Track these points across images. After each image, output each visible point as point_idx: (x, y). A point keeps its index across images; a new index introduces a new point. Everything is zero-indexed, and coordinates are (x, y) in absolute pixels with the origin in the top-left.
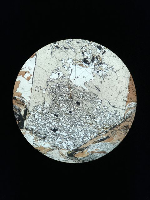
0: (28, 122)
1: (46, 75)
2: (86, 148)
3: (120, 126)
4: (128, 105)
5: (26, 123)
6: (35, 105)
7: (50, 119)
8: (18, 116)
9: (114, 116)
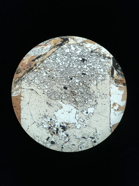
1: (98, 110)
2: (52, 48)
3: (24, 72)
4: (19, 92)
5: (110, 63)
6: (105, 81)
7: (90, 70)
8: (119, 68)
9: (31, 81)
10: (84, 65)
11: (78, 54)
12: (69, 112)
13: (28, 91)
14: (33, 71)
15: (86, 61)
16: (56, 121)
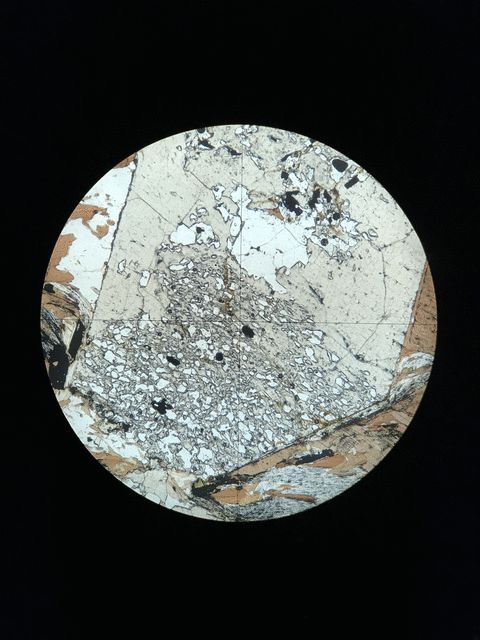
0: (80, 369)
1: (160, 227)
2: (254, 476)
3: (372, 424)
4: (405, 359)
5: (75, 372)
6: (109, 319)
7: (151, 369)
9: (357, 387)
11: (174, 432)
12: (258, 249)
13: (375, 358)
14: (340, 419)
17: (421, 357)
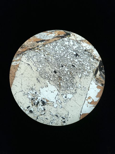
1: (75, 98)
2: (55, 37)
3: (27, 49)
5: (97, 64)
6: (88, 77)
7: (79, 64)
8: (102, 70)
9: (30, 58)
10: (76, 59)
11: (74, 49)
12: (52, 92)
13: (25, 64)
14: (34, 50)
15: (78, 56)
16: (39, 95)
17: (14, 64)
